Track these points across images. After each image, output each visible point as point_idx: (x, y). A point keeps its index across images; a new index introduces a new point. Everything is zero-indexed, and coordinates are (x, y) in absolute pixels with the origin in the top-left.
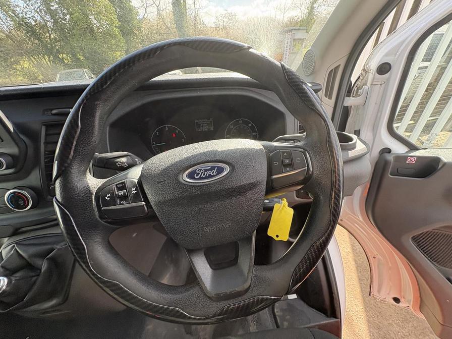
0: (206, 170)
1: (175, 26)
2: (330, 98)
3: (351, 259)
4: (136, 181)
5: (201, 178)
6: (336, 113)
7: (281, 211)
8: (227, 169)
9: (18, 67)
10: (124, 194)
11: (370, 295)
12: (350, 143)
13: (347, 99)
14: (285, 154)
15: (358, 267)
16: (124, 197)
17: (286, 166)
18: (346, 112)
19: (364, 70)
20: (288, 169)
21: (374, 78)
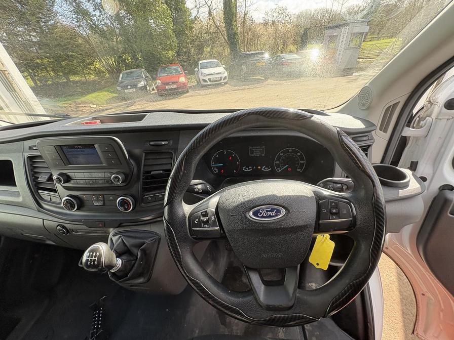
0: (267, 211)
1: (224, 25)
2: (385, 131)
3: (395, 289)
4: (214, 210)
5: (263, 217)
6: (390, 148)
7: (323, 243)
8: (284, 212)
9: (92, 68)
10: (207, 220)
11: (413, 333)
12: (402, 182)
13: (406, 128)
14: (333, 204)
15: (403, 299)
16: (207, 223)
17: (333, 214)
18: (404, 142)
19: (430, 102)
20: (334, 217)
21: (440, 112)
